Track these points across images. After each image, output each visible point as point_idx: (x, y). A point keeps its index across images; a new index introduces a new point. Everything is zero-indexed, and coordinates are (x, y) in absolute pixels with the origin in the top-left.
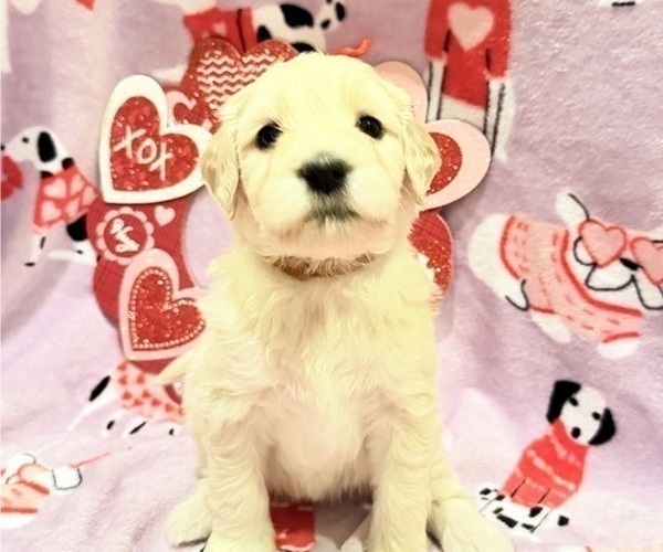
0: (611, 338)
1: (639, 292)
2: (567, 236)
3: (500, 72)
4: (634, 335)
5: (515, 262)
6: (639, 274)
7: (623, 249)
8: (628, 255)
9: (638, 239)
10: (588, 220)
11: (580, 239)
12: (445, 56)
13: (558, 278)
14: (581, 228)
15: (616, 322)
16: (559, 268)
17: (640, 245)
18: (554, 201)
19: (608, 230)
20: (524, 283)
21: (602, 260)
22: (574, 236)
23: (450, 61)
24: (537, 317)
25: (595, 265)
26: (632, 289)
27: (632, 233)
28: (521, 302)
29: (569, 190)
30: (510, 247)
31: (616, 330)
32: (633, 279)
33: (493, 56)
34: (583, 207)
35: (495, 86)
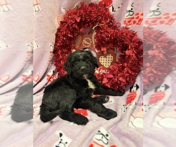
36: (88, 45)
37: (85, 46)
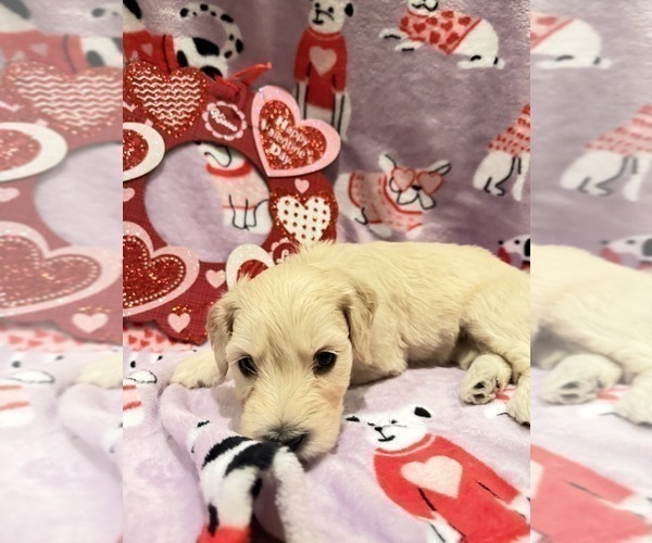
0: (411, 228)
1: (421, 202)
2: (386, 178)
3: (341, 88)
4: (420, 224)
5: (357, 199)
6: (421, 192)
7: (413, 180)
8: (416, 183)
9: (421, 174)
10: (396, 168)
11: (392, 179)
12: (307, 79)
13: (383, 203)
14: (393, 172)
15: (411, 220)
16: (383, 196)
17: (422, 177)
18: (377, 159)
19: (405, 172)
20: (363, 210)
21: (403, 188)
22: (389, 178)
23: (310, 81)
24: (372, 227)
25: (400, 192)
26: (417, 201)
27: (418, 171)
28: (362, 220)
29: (385, 152)
30: (354, 190)
31: (413, 223)
32: (418, 196)
33: (337, 78)
34: (393, 161)
35: (338, 97)
36: (230, 132)
37: (217, 135)
